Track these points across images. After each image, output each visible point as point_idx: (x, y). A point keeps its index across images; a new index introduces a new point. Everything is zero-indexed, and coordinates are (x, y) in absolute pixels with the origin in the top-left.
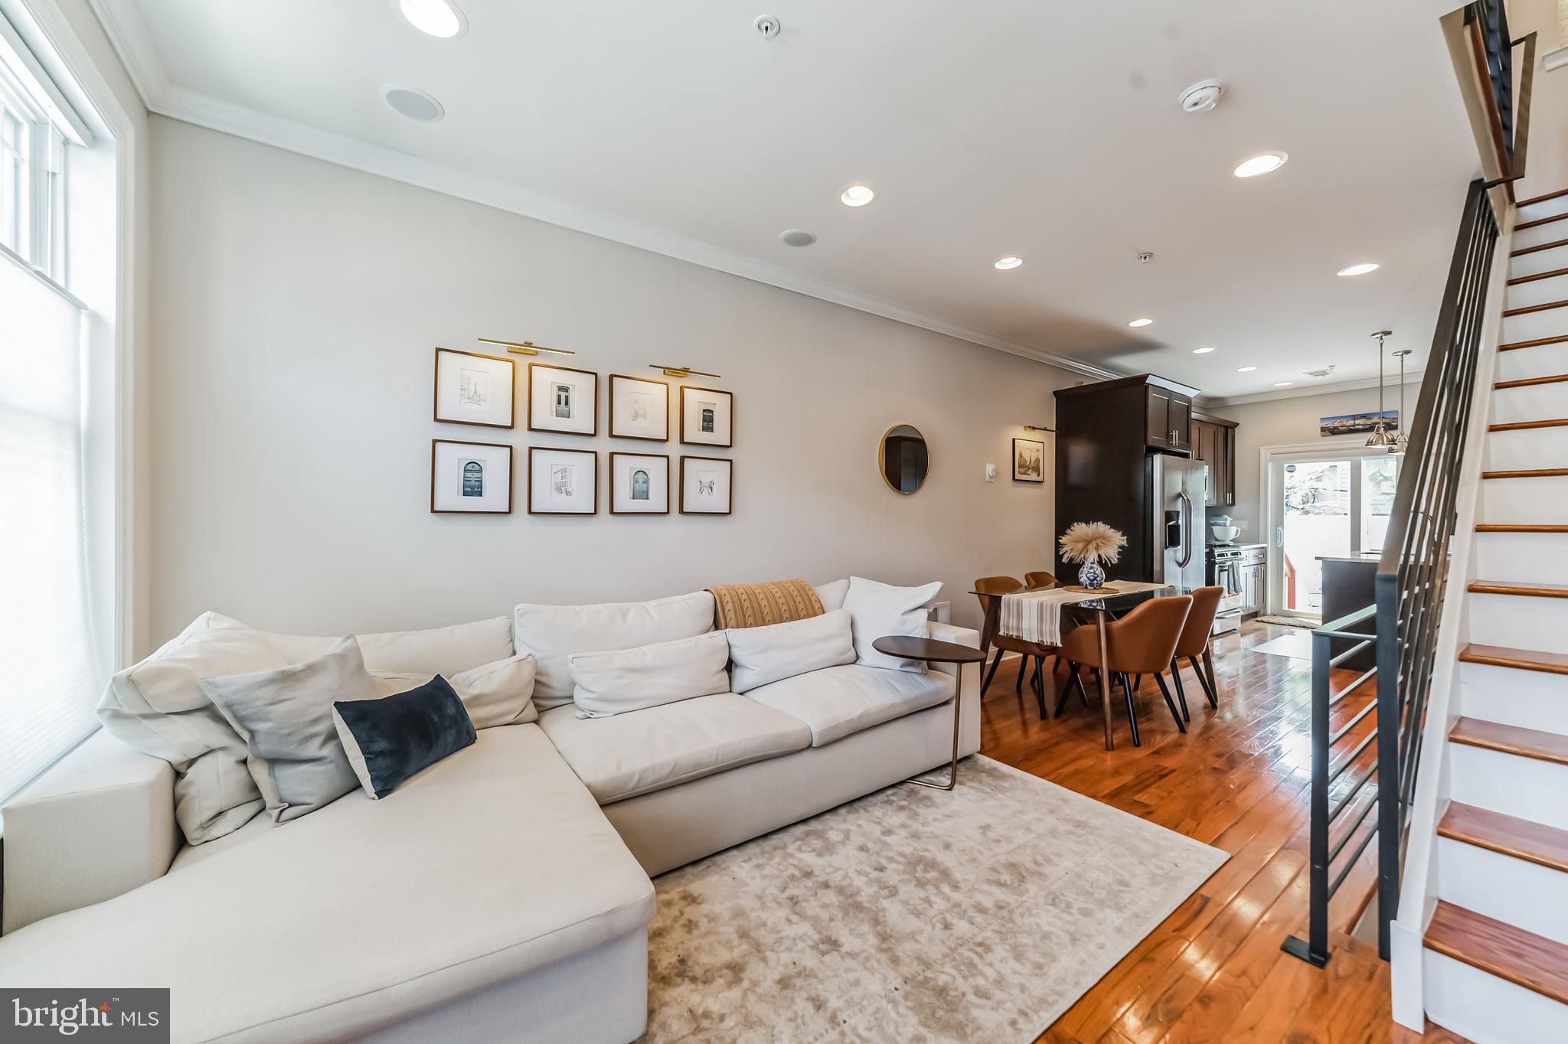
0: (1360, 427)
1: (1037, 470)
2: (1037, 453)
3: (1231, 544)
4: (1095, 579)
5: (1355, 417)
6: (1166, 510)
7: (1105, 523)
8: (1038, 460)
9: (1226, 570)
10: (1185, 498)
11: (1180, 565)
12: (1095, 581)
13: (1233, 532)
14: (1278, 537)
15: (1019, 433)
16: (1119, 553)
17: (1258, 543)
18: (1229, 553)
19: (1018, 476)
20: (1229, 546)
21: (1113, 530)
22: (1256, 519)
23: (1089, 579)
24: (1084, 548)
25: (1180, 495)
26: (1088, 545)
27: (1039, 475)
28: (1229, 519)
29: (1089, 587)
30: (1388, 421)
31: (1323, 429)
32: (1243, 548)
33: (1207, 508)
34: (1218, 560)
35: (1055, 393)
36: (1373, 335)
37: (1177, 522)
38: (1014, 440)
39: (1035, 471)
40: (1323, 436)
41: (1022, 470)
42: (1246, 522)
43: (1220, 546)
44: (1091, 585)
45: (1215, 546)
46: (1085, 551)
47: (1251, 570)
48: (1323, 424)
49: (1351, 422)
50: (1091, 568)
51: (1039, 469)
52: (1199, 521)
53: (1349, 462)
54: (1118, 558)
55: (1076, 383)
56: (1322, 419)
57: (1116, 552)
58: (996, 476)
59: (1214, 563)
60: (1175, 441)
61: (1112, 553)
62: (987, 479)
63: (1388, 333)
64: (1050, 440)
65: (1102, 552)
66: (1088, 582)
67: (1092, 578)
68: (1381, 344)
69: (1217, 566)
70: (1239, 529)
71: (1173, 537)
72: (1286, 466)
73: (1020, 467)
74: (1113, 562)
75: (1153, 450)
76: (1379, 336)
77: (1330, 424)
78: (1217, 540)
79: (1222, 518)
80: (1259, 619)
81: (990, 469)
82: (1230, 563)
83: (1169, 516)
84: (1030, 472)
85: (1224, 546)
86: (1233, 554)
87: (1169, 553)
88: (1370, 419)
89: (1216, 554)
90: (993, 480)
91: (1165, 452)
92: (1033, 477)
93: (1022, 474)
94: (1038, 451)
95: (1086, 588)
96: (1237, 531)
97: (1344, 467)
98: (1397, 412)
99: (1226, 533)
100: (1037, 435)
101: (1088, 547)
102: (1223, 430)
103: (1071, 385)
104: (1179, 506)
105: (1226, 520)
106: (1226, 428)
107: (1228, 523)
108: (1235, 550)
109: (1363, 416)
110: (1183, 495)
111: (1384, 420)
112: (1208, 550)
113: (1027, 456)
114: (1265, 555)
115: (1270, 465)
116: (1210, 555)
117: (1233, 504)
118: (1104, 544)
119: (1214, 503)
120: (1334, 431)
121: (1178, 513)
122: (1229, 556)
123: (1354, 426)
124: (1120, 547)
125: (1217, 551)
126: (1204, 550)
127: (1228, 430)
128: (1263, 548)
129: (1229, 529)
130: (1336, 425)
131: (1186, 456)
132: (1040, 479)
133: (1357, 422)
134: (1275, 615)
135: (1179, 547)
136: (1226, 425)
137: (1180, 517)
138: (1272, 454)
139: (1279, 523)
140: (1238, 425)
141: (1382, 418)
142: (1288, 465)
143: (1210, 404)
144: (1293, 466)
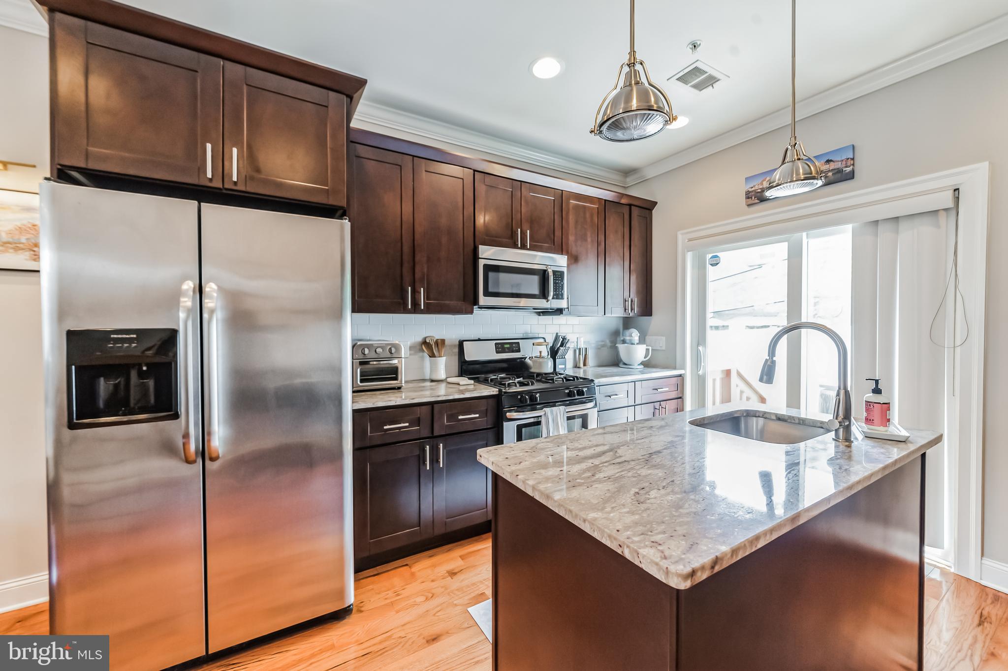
3: (641, 370)
13: (642, 353)
14: (698, 360)
17: (675, 368)
22: (673, 335)
28: (638, 334)
30: (838, 165)
31: (748, 195)
40: (749, 205)
48: (748, 187)
53: (786, 244)
56: (747, 179)
70: (650, 348)
72: (708, 256)
77: (757, 185)
79: (628, 333)
96: (647, 350)
97: (779, 251)
98: (852, 148)
99: (629, 353)
106: (643, 210)
107: (637, 340)
111: (832, 166)
114: (683, 386)
115: (689, 256)
117: (648, 314)
120: (762, 196)
127: (644, 212)
128: (680, 376)
129: (638, 352)
130: (766, 184)
136: (641, 205)
138: (690, 240)
139: (700, 339)
140: (655, 204)
141: (828, 161)
142: (710, 255)
143: (628, 180)
144: (716, 256)
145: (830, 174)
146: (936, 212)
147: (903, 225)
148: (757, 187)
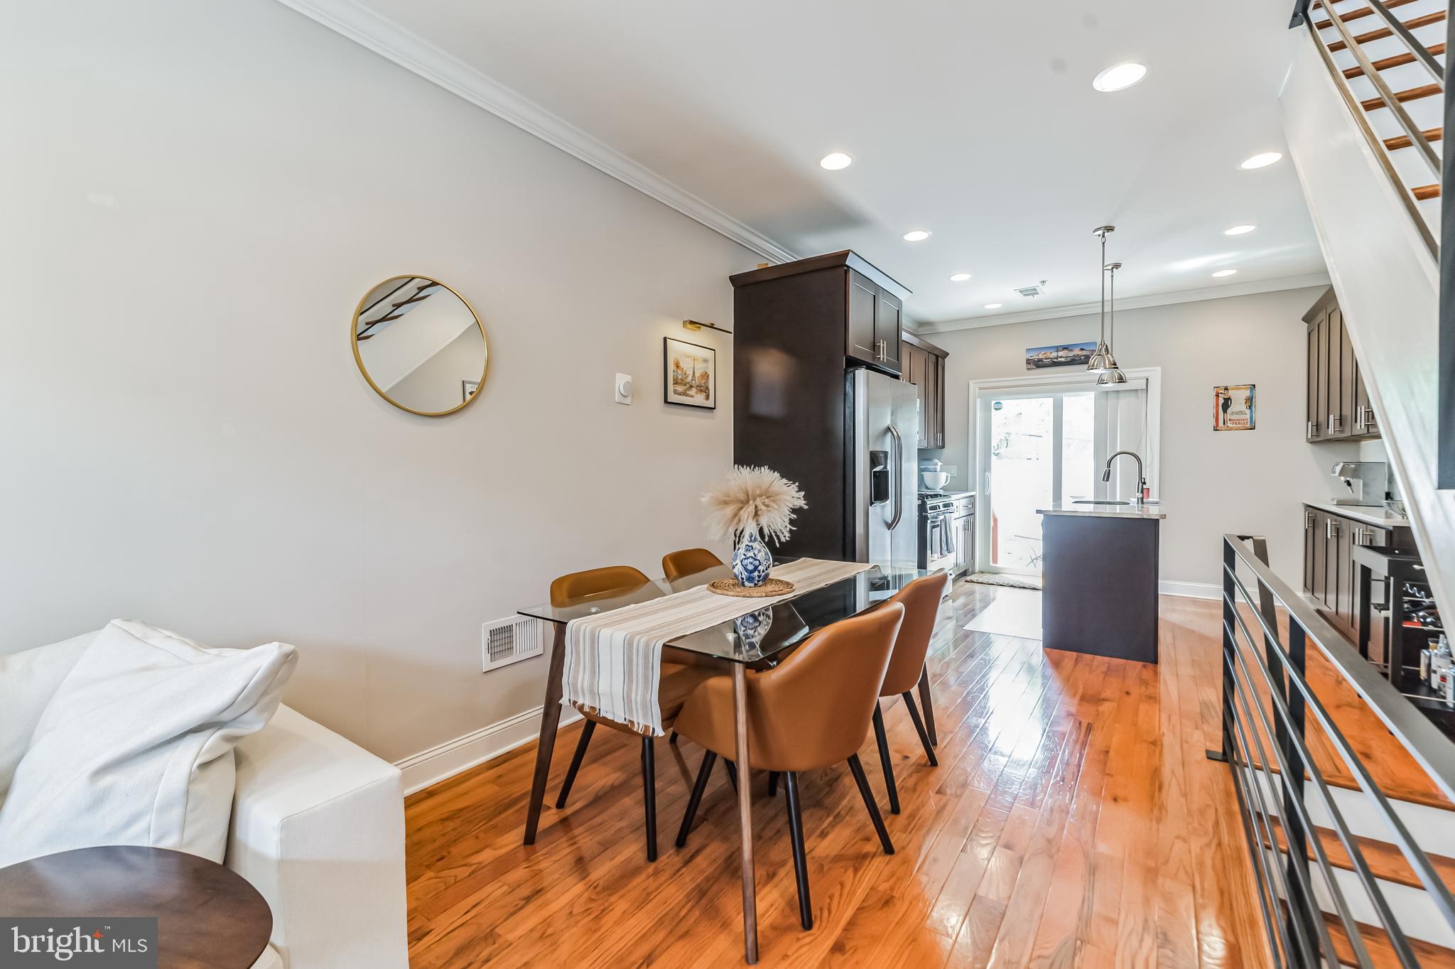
0: (1063, 360)
1: (704, 390)
2: (705, 365)
3: (941, 492)
4: (756, 568)
5: (1057, 349)
6: (871, 449)
7: (773, 468)
8: (705, 376)
9: (938, 526)
10: (895, 433)
11: (890, 526)
12: (756, 573)
13: (942, 479)
14: (985, 484)
15: (676, 331)
16: (792, 522)
17: (967, 491)
18: (941, 505)
19: (672, 398)
20: (941, 495)
21: (785, 481)
22: (965, 463)
23: (746, 570)
24: (735, 515)
25: (888, 429)
26: (742, 508)
27: (707, 398)
28: (940, 464)
29: (746, 583)
31: (1028, 362)
32: (954, 497)
33: (918, 449)
34: (930, 513)
35: (732, 279)
36: (1095, 231)
37: (885, 467)
38: (665, 339)
39: (701, 391)
40: (1029, 369)
41: (680, 389)
42: (955, 467)
43: (932, 496)
44: (750, 579)
45: (927, 496)
46: (736, 519)
47: (960, 523)
48: (1028, 356)
49: (1054, 354)
50: (749, 548)
51: (707, 388)
52: (911, 467)
53: (1051, 400)
54: (791, 531)
55: (759, 265)
56: (1027, 350)
57: (787, 520)
58: (632, 392)
59: (926, 518)
60: (883, 356)
61: (779, 522)
62: (617, 398)
63: (1110, 229)
64: (726, 347)
65: (764, 521)
66: (745, 575)
67: (750, 567)
68: (1103, 243)
69: (929, 521)
70: (949, 475)
71: (880, 491)
72: (993, 402)
73: (676, 383)
74: (783, 540)
75: (854, 363)
76: (1100, 232)
77: (1035, 356)
78: (927, 488)
79: (932, 463)
80: (968, 578)
81: (621, 380)
82: (942, 517)
83: (875, 458)
84: (693, 392)
85: (936, 496)
86: (945, 506)
87: (875, 510)
88: (1071, 350)
89: (928, 506)
90: (628, 401)
91: (870, 367)
92: (699, 399)
93: (680, 394)
94: (706, 361)
95: (743, 584)
96: (947, 476)
97: (1048, 405)
98: (1095, 343)
99: (936, 480)
100: (702, 337)
101: (742, 512)
102: (933, 358)
103: (751, 266)
104: (887, 445)
105: (937, 464)
106: (937, 357)
107: (939, 469)
108: (947, 500)
109: (1065, 348)
110: (893, 430)
112: (920, 502)
113: (687, 366)
114: (973, 504)
115: (978, 402)
116: (922, 508)
117: (943, 447)
118: (767, 506)
119: (924, 445)
120: (1038, 364)
121: (886, 453)
122: (942, 509)
123: (1057, 358)
124: (794, 511)
125: (930, 503)
126: (916, 502)
127: (938, 358)
128: (972, 496)
129: (941, 478)
130: (1041, 357)
131: (897, 377)
132: (710, 404)
133: (1060, 354)
134: (982, 572)
135: (888, 502)
136: (935, 353)
137: (889, 461)
138: (980, 389)
139: (987, 467)
140: (948, 354)
141: (1082, 349)
142: (995, 402)
143: (920, 329)
144: (1000, 403)
145: (1083, 358)
146: (1137, 390)
147: (1122, 395)
148: (1034, 357)
